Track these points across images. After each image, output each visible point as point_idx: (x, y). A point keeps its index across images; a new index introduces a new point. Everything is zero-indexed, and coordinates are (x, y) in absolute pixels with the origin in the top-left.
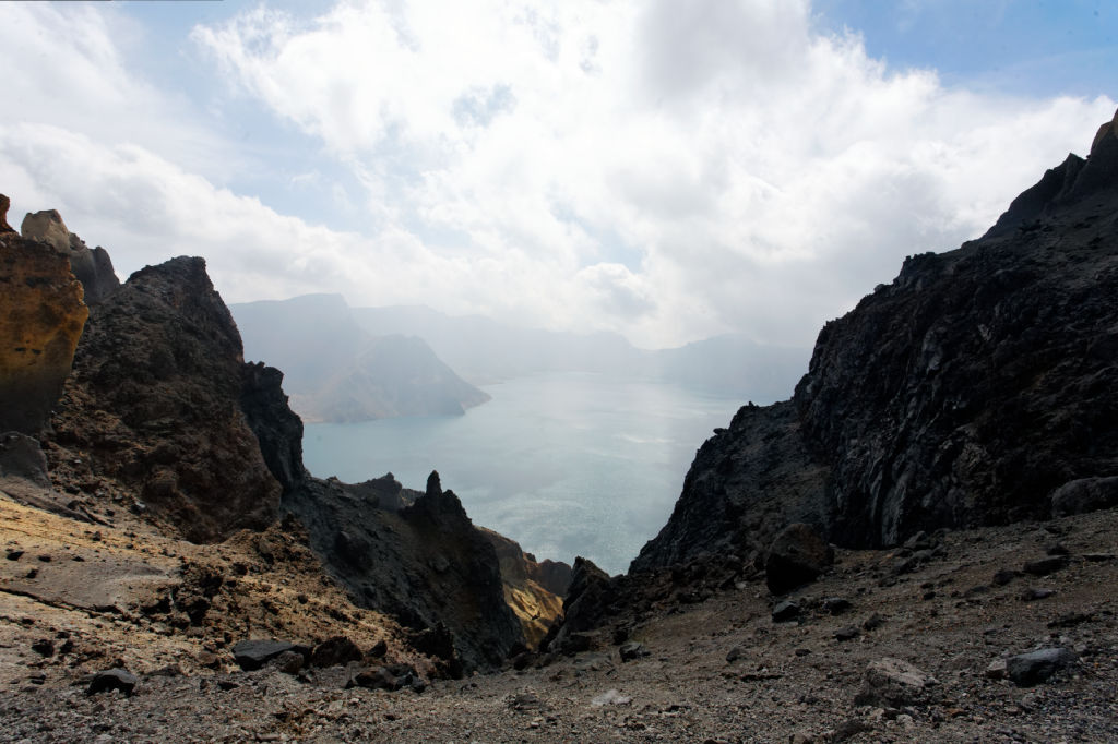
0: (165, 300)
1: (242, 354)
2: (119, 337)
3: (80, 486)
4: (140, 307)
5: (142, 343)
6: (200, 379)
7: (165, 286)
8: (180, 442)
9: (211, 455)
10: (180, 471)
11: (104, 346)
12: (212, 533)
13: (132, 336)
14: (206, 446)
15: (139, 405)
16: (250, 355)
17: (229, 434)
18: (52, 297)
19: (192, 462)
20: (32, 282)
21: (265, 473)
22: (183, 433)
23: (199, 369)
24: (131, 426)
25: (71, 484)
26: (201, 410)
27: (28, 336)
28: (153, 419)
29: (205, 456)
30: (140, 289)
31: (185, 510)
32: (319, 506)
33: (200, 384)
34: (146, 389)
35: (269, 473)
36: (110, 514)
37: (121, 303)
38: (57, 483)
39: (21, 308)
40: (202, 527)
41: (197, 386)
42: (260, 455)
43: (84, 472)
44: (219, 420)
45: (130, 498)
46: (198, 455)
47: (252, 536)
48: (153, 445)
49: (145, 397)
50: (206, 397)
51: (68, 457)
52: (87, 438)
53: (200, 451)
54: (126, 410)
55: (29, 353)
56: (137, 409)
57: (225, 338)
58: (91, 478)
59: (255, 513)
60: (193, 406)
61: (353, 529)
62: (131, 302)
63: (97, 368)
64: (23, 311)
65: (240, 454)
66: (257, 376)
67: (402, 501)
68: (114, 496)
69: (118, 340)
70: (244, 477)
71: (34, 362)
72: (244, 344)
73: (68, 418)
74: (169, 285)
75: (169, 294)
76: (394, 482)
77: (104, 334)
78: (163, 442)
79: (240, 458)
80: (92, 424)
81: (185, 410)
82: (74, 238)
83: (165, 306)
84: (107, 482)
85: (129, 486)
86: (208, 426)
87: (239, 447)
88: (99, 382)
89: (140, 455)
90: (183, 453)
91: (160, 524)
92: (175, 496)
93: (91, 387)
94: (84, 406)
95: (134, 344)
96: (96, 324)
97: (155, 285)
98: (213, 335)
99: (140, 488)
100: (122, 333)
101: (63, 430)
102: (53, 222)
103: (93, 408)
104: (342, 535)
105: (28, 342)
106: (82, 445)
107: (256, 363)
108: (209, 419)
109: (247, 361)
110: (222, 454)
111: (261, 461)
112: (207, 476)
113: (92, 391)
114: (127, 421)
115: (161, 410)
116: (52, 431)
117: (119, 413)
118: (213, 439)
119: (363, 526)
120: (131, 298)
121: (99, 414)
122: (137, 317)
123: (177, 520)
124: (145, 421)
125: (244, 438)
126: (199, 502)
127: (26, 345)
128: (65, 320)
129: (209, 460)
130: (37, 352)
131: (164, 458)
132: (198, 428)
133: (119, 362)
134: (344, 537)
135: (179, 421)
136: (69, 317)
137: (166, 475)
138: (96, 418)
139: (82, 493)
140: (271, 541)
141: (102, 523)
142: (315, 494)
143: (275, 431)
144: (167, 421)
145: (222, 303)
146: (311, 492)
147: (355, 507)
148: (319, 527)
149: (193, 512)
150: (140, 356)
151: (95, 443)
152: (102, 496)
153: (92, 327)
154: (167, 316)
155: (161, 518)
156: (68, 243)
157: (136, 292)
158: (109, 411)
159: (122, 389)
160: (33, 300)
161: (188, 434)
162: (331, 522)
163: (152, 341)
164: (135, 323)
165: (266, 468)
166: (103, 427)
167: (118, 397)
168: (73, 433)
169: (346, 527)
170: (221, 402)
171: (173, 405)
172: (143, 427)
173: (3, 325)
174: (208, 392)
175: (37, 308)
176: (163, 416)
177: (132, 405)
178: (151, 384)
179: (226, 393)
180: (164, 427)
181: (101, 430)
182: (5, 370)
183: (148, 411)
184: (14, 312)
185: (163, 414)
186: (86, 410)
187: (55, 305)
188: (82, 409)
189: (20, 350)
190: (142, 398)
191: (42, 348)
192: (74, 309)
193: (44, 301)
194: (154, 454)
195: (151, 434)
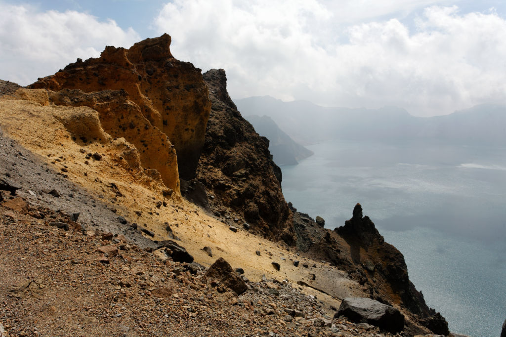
3: (219, 212)
6: (248, 145)
8: (251, 185)
9: (266, 193)
10: (257, 203)
14: (263, 188)
15: (228, 162)
18: (198, 97)
19: (259, 197)
20: (188, 88)
22: (250, 179)
23: (246, 139)
24: (228, 176)
27: (189, 122)
28: (237, 171)
29: (264, 194)
31: (265, 228)
33: (249, 148)
34: (228, 153)
39: (187, 104)
41: (248, 150)
43: (218, 204)
44: (265, 171)
45: (240, 219)
46: (261, 193)
48: (242, 187)
50: (255, 156)
52: (210, 183)
53: (260, 191)
54: (222, 166)
55: (190, 132)
56: (228, 164)
58: (222, 208)
60: (250, 162)
64: (187, 106)
68: (233, 218)
71: (192, 137)
73: (199, 171)
78: (246, 185)
80: (210, 174)
81: (247, 164)
83: (218, 100)
84: (227, 210)
86: (259, 175)
90: (254, 191)
92: (259, 219)
95: (214, 125)
101: (200, 178)
103: (206, 164)
105: (189, 125)
108: (259, 170)
112: (268, 206)
114: (225, 172)
117: (219, 167)
118: (264, 183)
121: (211, 168)
123: (265, 234)
124: (234, 171)
126: (269, 224)
127: (189, 127)
129: (266, 196)
130: (193, 131)
131: (249, 194)
132: (255, 176)
133: (211, 135)
135: (247, 172)
137: (253, 206)
138: (210, 171)
139: (221, 216)
144: (243, 172)
149: (268, 229)
150: (220, 132)
151: (214, 186)
152: (229, 218)
155: (258, 233)
158: (215, 166)
159: (217, 152)
160: (190, 100)
161: (252, 180)
167: (216, 157)
168: (204, 179)
170: (262, 159)
171: (243, 162)
172: (234, 175)
173: (180, 115)
174: (255, 154)
175: (192, 104)
176: (240, 169)
177: (224, 162)
178: (229, 149)
179: (263, 154)
180: (242, 176)
181: (215, 177)
182: (182, 142)
183: (233, 166)
184: (184, 106)
185: (240, 167)
186: (204, 166)
187: (199, 101)
188: (202, 165)
189: (187, 130)
190: (229, 158)
191: (194, 129)
192: (207, 103)
193: (195, 99)
194: (244, 193)
195: (239, 180)
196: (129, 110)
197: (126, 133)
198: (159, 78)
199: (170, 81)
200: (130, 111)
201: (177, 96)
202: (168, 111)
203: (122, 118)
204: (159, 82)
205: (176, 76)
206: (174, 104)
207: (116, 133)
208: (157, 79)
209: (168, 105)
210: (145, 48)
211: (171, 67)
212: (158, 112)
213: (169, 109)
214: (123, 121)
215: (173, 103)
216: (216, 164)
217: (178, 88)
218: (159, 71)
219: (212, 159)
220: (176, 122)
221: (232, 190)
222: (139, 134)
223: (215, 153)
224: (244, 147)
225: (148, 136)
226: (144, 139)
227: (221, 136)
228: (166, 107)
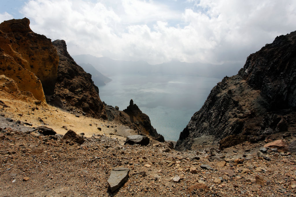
5: (64, 67)
8: (85, 96)
9: (92, 99)
14: (90, 96)
15: (71, 86)
18: (51, 53)
20: (44, 49)
22: (84, 93)
23: (80, 74)
24: (72, 92)
26: (85, 86)
27: (47, 66)
34: (71, 81)
39: (44, 57)
41: (81, 79)
43: (68, 105)
44: (91, 89)
45: (81, 112)
48: (80, 97)
50: (85, 82)
52: (63, 96)
53: (89, 98)
55: (48, 71)
56: (72, 87)
58: (71, 107)
60: (83, 85)
64: (45, 58)
68: (77, 111)
71: (50, 74)
73: (56, 91)
78: (82, 96)
80: (62, 92)
84: (74, 108)
85: (79, 108)
86: (88, 91)
89: (78, 99)
95: (62, 68)
99: (82, 109)
103: (60, 87)
105: (47, 68)
106: (63, 98)
114: (70, 90)
115: (77, 87)
117: (67, 88)
118: (91, 94)
121: (62, 89)
124: (75, 90)
127: (47, 69)
131: (84, 100)
135: (82, 90)
137: (86, 105)
144: (80, 90)
150: (65, 71)
152: (75, 111)
159: (65, 81)
160: (46, 55)
163: (66, 66)
167: (65, 83)
168: (59, 94)
171: (79, 85)
172: (75, 92)
173: (41, 63)
175: (48, 57)
176: (78, 88)
177: (70, 86)
178: (71, 79)
179: (89, 81)
180: (79, 92)
181: (65, 93)
182: (44, 77)
183: (74, 87)
184: (43, 58)
187: (52, 56)
188: (57, 88)
189: (46, 70)
190: (71, 83)
191: (51, 70)
192: (56, 57)
193: (49, 55)
194: (82, 99)
195: (78, 94)
197: (5, 72)
198: (24, 42)
202: (33, 61)
204: (24, 44)
205: (36, 42)
206: (36, 57)
209: (33, 57)
210: (12, 24)
211: (32, 36)
212: (26, 61)
213: (33, 59)
216: (65, 87)
217: (38, 49)
218: (24, 38)
219: (63, 84)
220: (39, 66)
221: (75, 98)
222: (15, 73)
223: (64, 81)
224: (79, 78)
225: (21, 74)
226: (19, 76)
227: (67, 73)
228: (31, 58)
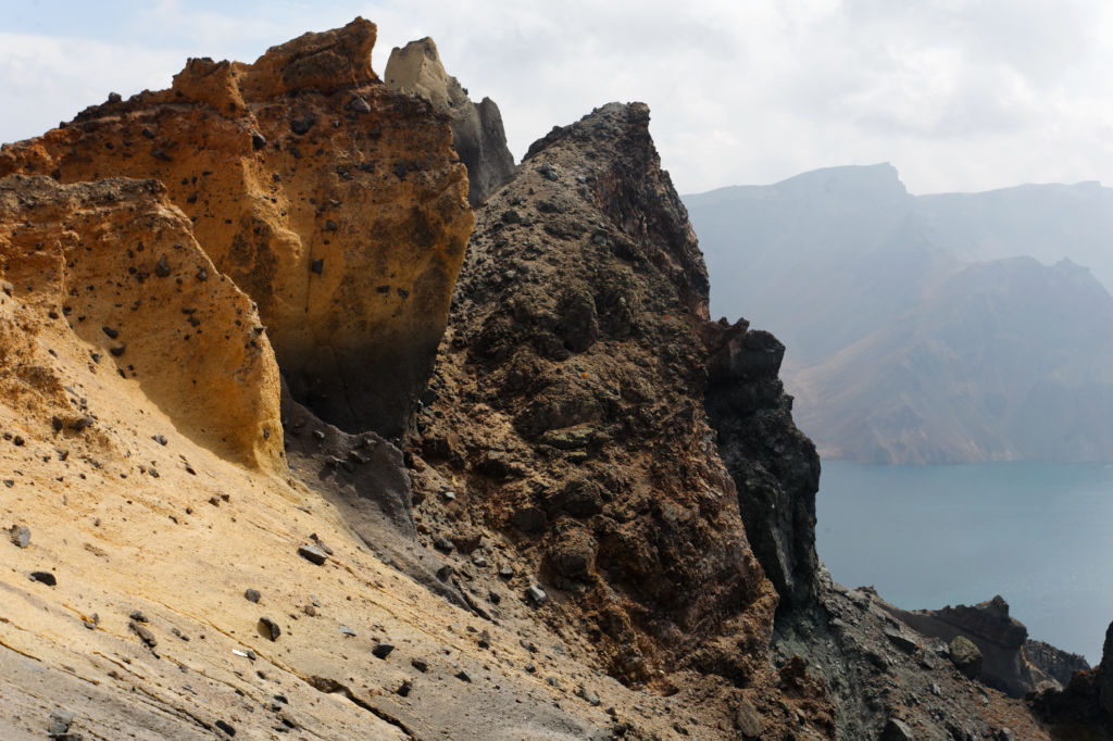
0: (582, 192)
1: (706, 301)
2: (513, 266)
3: (454, 541)
4: (544, 208)
5: (545, 279)
6: (635, 351)
7: (582, 165)
8: (601, 477)
9: (651, 509)
10: (600, 534)
11: (491, 284)
12: (649, 669)
13: (530, 265)
14: (644, 490)
15: (539, 398)
16: (723, 306)
17: (684, 470)
18: (427, 196)
19: (621, 519)
20: (401, 171)
21: (747, 559)
22: (606, 459)
23: (635, 333)
24: (526, 438)
25: (441, 536)
26: (636, 413)
27: (393, 267)
28: (561, 426)
29: (641, 509)
30: (544, 173)
31: (607, 615)
32: (848, 652)
33: (636, 362)
34: (550, 368)
35: (754, 562)
36: (495, 599)
37: (516, 203)
38: (422, 530)
39: (387, 216)
40: (631, 653)
41: (631, 366)
42: (738, 521)
43: (459, 515)
44: (668, 438)
45: (523, 575)
46: (630, 507)
47: (725, 692)
48: (559, 477)
49: (549, 383)
50: (647, 388)
51: (437, 487)
52: (464, 454)
53: (634, 499)
54: (520, 405)
55: (394, 296)
56: (537, 405)
57: (679, 268)
58: (469, 529)
59: (725, 644)
60: (624, 406)
61: (919, 717)
62: (531, 199)
63: (478, 325)
64: (389, 220)
65: (703, 513)
66: (734, 348)
67: (1025, 671)
68: (500, 566)
69: (511, 273)
70: (708, 564)
71: (399, 312)
72: (711, 280)
73: (438, 415)
74: (589, 163)
75: (588, 180)
76: (1008, 620)
77: (490, 261)
78: (576, 474)
79: (702, 523)
80: (471, 429)
81: (610, 411)
82: (454, 83)
83: (583, 205)
84: (491, 539)
85: (521, 551)
86: (648, 449)
87: (702, 500)
88: (483, 352)
89: (539, 494)
90: (606, 499)
91: (566, 633)
92: (591, 583)
93: (470, 360)
94: (460, 394)
95: (535, 281)
96: (478, 244)
97: (567, 165)
98: (659, 261)
99: (538, 559)
100: (516, 260)
101: (432, 435)
102: (426, 60)
103: (472, 398)
104: (893, 723)
105: (393, 276)
106: (457, 467)
107: (732, 321)
108: (650, 436)
109: (715, 318)
110: (673, 510)
111: (740, 533)
112: (646, 551)
113: (472, 368)
114: (524, 429)
115: (574, 411)
116: (417, 437)
117: (508, 411)
118: (655, 477)
119: (942, 715)
120: (531, 192)
121: (481, 411)
122: (539, 228)
123: (593, 632)
124: (549, 427)
125: (711, 480)
126: (628, 602)
127: (390, 281)
128: (443, 234)
129: (647, 518)
130: (404, 294)
131: (577, 505)
132: (632, 450)
133: (511, 312)
134: (898, 731)
135: (600, 434)
136: (447, 230)
137: (579, 539)
138: (476, 418)
139: (454, 553)
140: (761, 710)
141: (480, 613)
142: (837, 621)
143: (764, 471)
144: (581, 431)
145: (673, 194)
146: (831, 616)
147: (925, 667)
148: (844, 697)
149: (619, 621)
150: (545, 304)
151: (473, 464)
152: (483, 565)
153: (474, 248)
154: (584, 224)
155: (570, 622)
156: (446, 96)
157: (540, 179)
158: (497, 408)
159: (514, 366)
160: (400, 206)
161: (615, 463)
162: (870, 691)
163: (561, 274)
164: (535, 239)
165: (748, 550)
166: (487, 435)
167: (507, 380)
168: (446, 440)
169: (903, 711)
170: (672, 401)
171: (592, 401)
172: (544, 441)
173: (362, 248)
174: (651, 379)
175: (406, 216)
176: (576, 423)
177: (529, 397)
178: (558, 359)
179: (680, 382)
180: (576, 444)
181: (484, 440)
182: (363, 324)
183: (552, 410)
184: (377, 223)
185: (576, 417)
186: (462, 402)
187: (430, 210)
188: (457, 399)
189: (383, 290)
190: (546, 384)
191: (410, 288)
192: (454, 216)
193: (415, 204)
194: (560, 496)
195: (558, 457)
196: (156, 230)
197: (145, 286)
198: (321, 141)
199: (351, 151)
200: (160, 232)
201: (361, 191)
202: (330, 236)
203: (140, 248)
204: (320, 152)
205: (375, 137)
206: (349, 217)
207: (119, 285)
208: (315, 143)
209: (332, 216)
210: (292, 60)
211: (364, 111)
212: (295, 237)
213: (332, 228)
214: (141, 257)
215: (345, 214)
216: (501, 401)
217: (372, 172)
218: (325, 121)
219: (495, 383)
220: (347, 267)
221: (525, 481)
222: (179, 291)
223: (509, 366)
224: (620, 356)
225: (203, 298)
226: (193, 306)
227: (545, 317)
228: (324, 222)
